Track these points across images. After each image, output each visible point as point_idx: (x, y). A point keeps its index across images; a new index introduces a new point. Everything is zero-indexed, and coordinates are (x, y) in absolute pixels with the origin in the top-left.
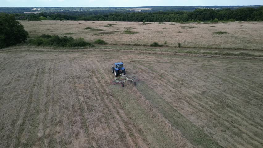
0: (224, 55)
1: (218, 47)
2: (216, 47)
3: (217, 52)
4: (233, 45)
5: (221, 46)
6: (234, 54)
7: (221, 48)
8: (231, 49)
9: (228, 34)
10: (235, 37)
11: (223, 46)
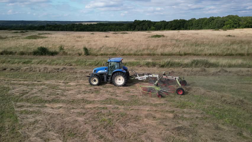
0: (163, 66)
1: (152, 53)
2: (149, 52)
3: (150, 60)
4: (175, 48)
5: (158, 50)
6: (182, 65)
7: (158, 55)
8: (174, 55)
9: (166, 37)
10: (175, 40)
11: (159, 51)
